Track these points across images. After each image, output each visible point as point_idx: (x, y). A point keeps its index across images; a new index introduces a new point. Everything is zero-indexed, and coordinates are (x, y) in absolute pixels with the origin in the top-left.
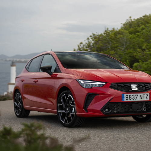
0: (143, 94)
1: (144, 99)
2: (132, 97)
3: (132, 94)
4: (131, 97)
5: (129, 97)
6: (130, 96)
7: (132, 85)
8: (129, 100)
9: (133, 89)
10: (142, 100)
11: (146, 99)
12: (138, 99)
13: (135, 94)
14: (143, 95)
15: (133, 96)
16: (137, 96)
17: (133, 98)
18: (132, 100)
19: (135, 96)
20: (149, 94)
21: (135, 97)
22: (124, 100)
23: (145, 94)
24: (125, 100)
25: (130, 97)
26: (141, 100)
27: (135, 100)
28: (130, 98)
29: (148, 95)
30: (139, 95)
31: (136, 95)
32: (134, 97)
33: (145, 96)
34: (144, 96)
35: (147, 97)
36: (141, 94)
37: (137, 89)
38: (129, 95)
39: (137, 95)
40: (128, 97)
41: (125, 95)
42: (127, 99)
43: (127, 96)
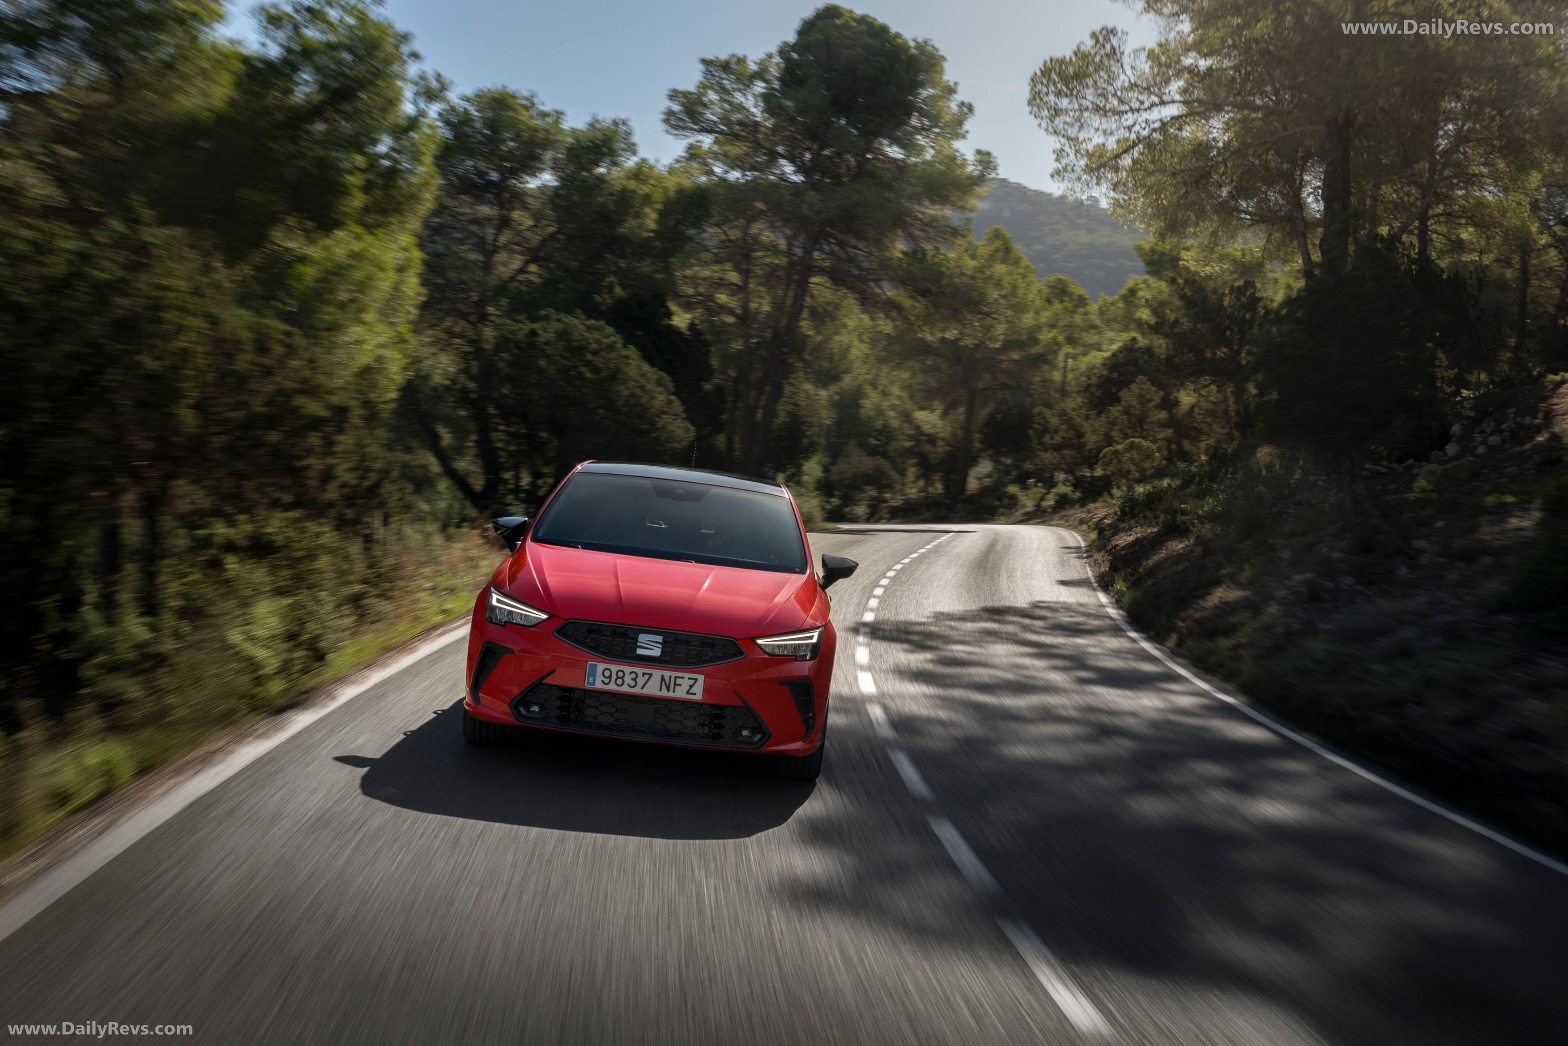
0: (674, 674)
1: (680, 693)
2: (628, 679)
3: (627, 669)
4: (622, 678)
5: (614, 677)
6: (620, 674)
7: (643, 638)
8: (612, 687)
9: (639, 651)
10: (671, 694)
11: (688, 693)
12: (653, 689)
13: (640, 671)
14: (676, 677)
15: (634, 676)
16: (647, 677)
17: (632, 683)
18: (625, 689)
19: (640, 675)
20: (701, 678)
21: (641, 680)
22: (594, 684)
23: (687, 675)
24: (599, 685)
25: (618, 678)
26: (664, 693)
27: (637, 690)
28: (619, 682)
29: (696, 680)
30: (657, 674)
31: (644, 674)
32: (635, 680)
33: (685, 683)
34: (679, 681)
35: (691, 687)
36: (667, 674)
37: (656, 652)
38: (615, 668)
39: (651, 675)
40: (610, 677)
41: (601, 667)
42: (607, 681)
43: (607, 673)
